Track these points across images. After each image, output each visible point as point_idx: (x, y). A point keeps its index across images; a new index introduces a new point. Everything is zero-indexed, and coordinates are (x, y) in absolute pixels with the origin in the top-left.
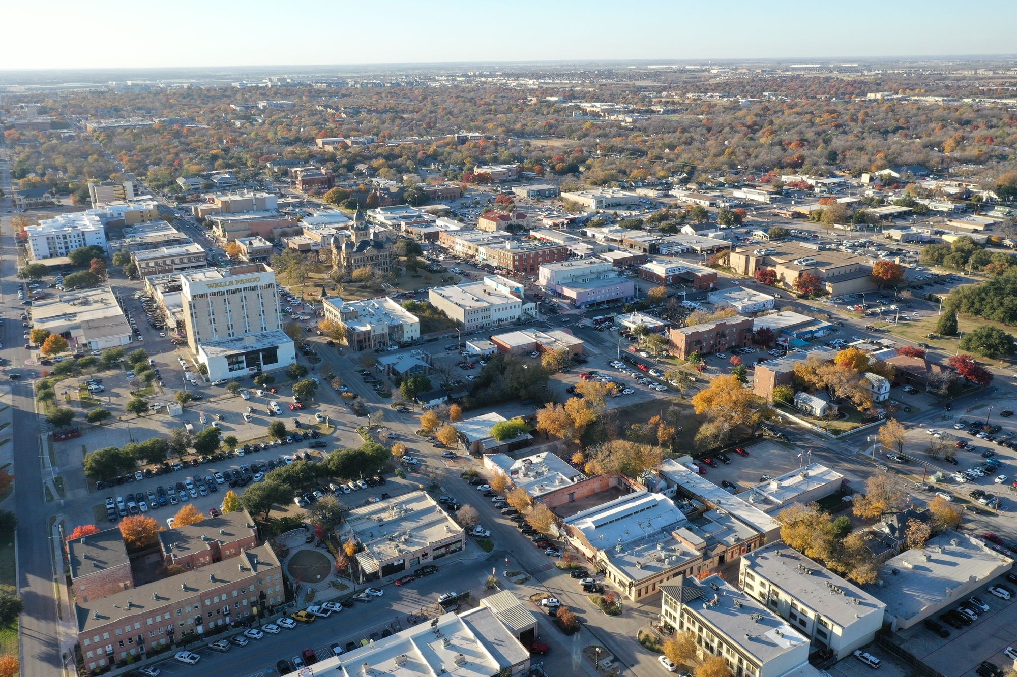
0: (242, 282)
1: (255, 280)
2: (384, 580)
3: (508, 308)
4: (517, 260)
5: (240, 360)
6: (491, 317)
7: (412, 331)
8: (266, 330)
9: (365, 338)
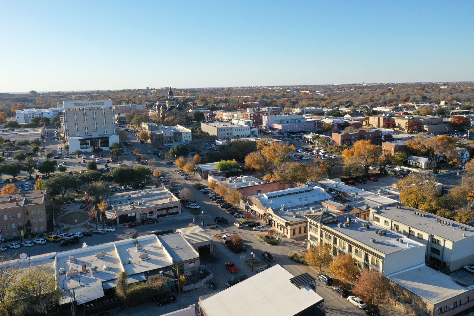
0: (94, 104)
1: (101, 104)
2: (119, 225)
3: (243, 130)
4: (252, 117)
5: (87, 143)
6: (233, 134)
7: (187, 137)
8: (106, 133)
9: (160, 138)
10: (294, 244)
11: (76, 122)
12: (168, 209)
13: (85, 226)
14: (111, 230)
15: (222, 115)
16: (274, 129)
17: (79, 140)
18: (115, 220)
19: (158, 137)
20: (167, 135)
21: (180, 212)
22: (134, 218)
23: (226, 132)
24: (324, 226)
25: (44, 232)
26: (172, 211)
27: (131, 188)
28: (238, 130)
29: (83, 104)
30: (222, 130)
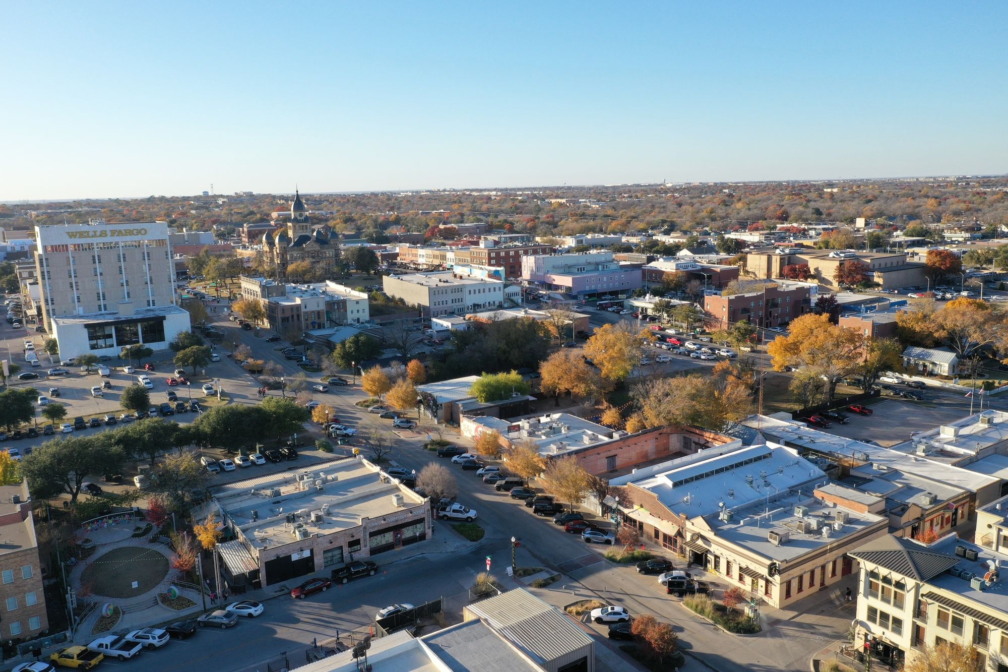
0: (120, 233)
1: (139, 232)
2: (269, 590)
3: (487, 290)
4: (493, 258)
5: (107, 332)
6: (464, 300)
7: (358, 311)
8: (154, 305)
9: (293, 316)
10: (800, 625)
11: (73, 280)
12: (397, 528)
13: (166, 599)
14: (252, 610)
15: (416, 255)
16: (550, 286)
17: (87, 326)
18: (255, 573)
19: (288, 314)
20: (310, 309)
21: (429, 532)
22: (307, 565)
23: (450, 297)
24: (927, 588)
25: (42, 634)
26: (408, 533)
27: (263, 461)
28: (477, 291)
29: (91, 234)
30: (440, 292)
